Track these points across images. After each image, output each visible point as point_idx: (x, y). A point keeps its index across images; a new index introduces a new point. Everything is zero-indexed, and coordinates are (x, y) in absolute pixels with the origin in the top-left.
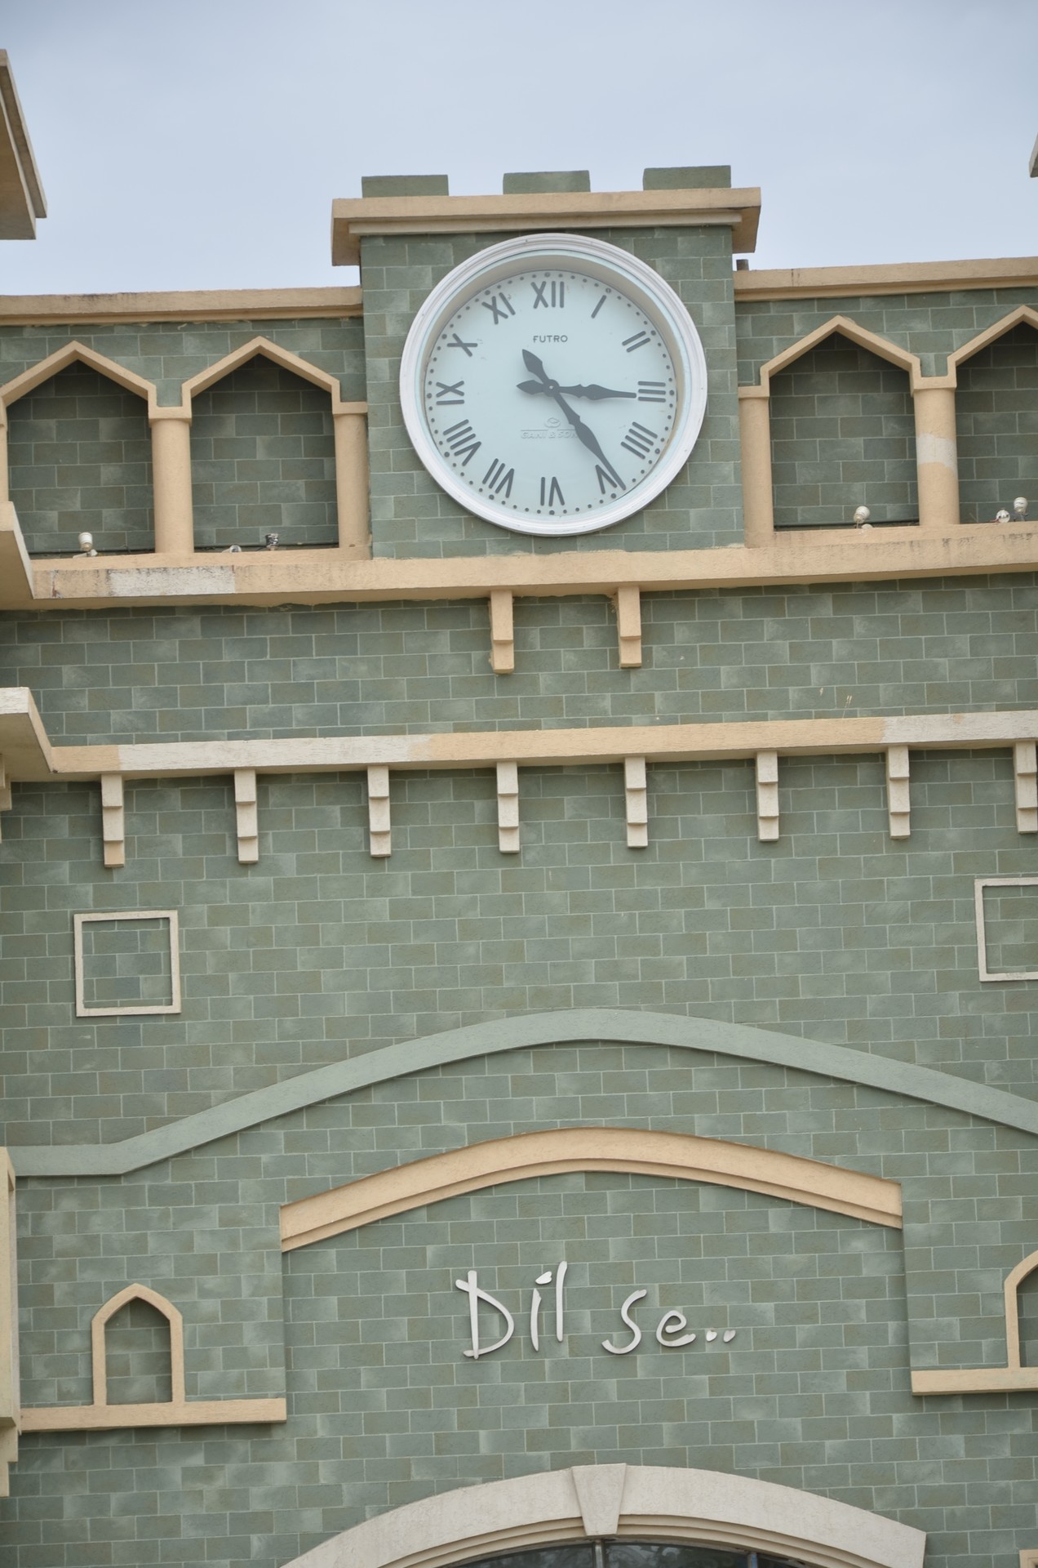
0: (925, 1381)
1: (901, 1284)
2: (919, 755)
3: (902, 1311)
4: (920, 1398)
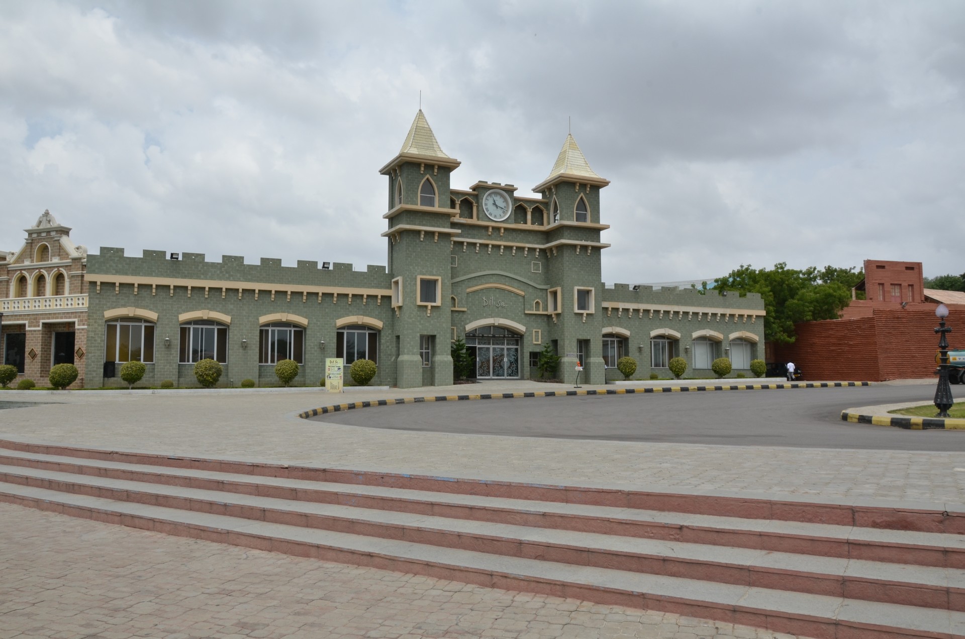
0: (526, 312)
1: (524, 302)
2: (529, 248)
3: (524, 305)
4: (527, 314)
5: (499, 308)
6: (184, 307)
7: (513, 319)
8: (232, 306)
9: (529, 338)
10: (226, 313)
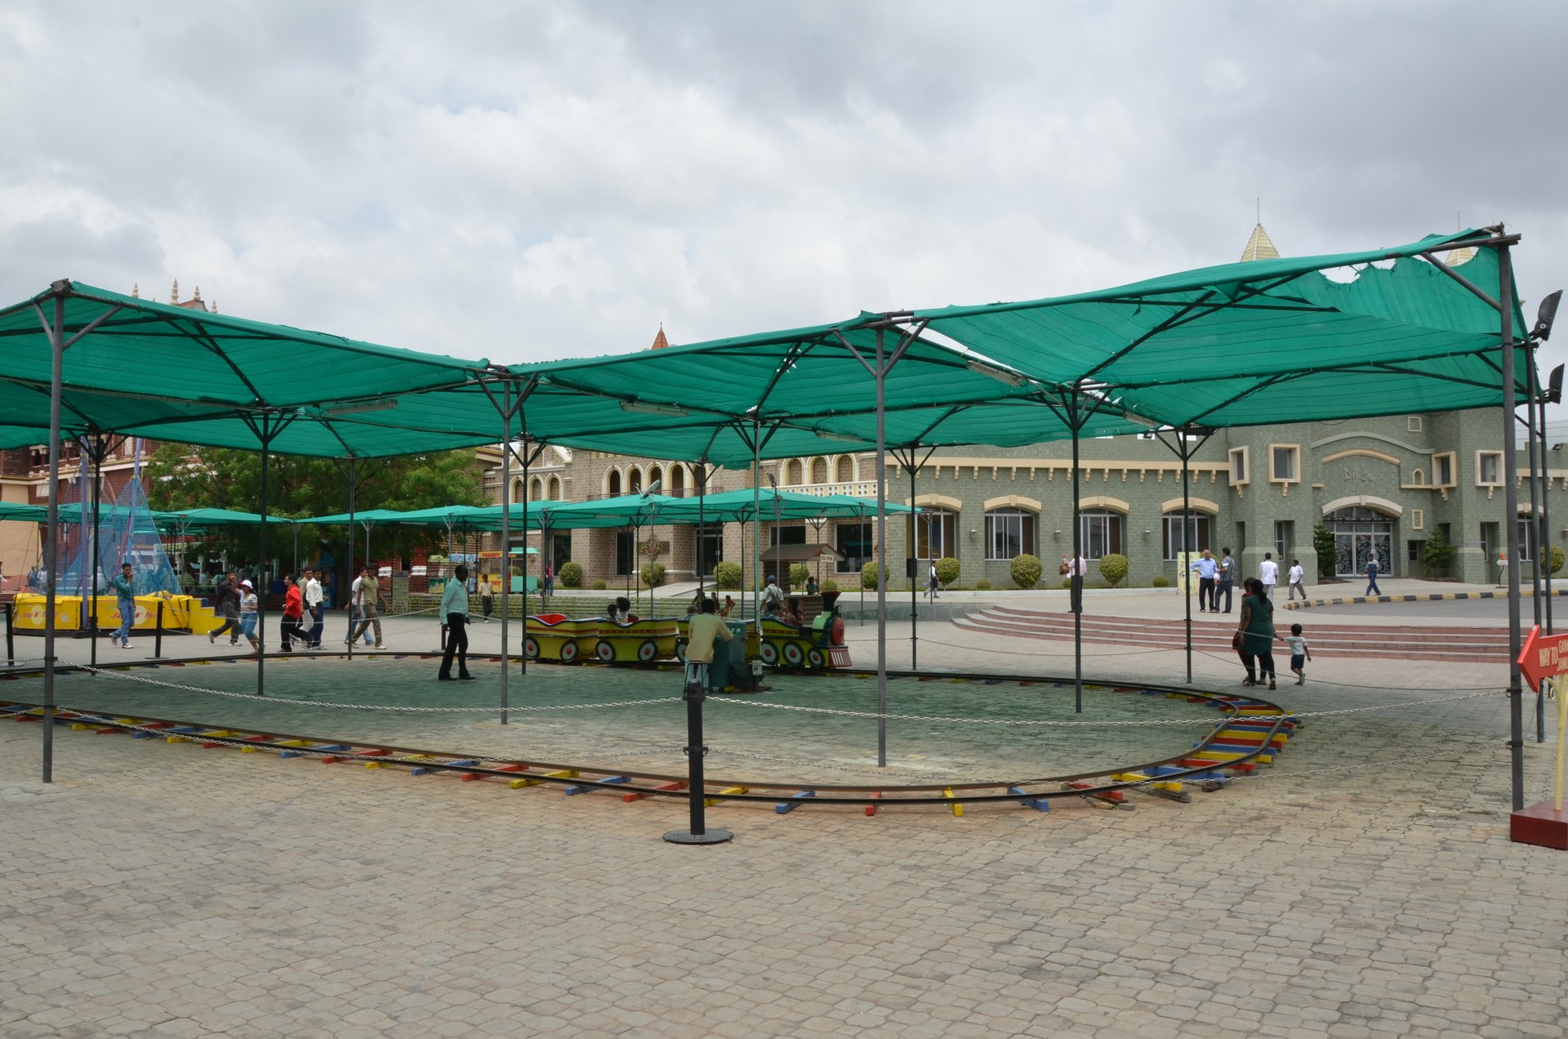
0: (1403, 486)
1: (1399, 472)
3: (1400, 476)
4: (1402, 490)
5: (1366, 482)
6: (988, 492)
7: (1384, 497)
8: (1041, 490)
9: (1407, 522)
10: (1036, 498)
